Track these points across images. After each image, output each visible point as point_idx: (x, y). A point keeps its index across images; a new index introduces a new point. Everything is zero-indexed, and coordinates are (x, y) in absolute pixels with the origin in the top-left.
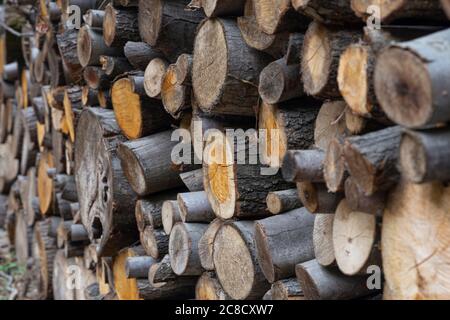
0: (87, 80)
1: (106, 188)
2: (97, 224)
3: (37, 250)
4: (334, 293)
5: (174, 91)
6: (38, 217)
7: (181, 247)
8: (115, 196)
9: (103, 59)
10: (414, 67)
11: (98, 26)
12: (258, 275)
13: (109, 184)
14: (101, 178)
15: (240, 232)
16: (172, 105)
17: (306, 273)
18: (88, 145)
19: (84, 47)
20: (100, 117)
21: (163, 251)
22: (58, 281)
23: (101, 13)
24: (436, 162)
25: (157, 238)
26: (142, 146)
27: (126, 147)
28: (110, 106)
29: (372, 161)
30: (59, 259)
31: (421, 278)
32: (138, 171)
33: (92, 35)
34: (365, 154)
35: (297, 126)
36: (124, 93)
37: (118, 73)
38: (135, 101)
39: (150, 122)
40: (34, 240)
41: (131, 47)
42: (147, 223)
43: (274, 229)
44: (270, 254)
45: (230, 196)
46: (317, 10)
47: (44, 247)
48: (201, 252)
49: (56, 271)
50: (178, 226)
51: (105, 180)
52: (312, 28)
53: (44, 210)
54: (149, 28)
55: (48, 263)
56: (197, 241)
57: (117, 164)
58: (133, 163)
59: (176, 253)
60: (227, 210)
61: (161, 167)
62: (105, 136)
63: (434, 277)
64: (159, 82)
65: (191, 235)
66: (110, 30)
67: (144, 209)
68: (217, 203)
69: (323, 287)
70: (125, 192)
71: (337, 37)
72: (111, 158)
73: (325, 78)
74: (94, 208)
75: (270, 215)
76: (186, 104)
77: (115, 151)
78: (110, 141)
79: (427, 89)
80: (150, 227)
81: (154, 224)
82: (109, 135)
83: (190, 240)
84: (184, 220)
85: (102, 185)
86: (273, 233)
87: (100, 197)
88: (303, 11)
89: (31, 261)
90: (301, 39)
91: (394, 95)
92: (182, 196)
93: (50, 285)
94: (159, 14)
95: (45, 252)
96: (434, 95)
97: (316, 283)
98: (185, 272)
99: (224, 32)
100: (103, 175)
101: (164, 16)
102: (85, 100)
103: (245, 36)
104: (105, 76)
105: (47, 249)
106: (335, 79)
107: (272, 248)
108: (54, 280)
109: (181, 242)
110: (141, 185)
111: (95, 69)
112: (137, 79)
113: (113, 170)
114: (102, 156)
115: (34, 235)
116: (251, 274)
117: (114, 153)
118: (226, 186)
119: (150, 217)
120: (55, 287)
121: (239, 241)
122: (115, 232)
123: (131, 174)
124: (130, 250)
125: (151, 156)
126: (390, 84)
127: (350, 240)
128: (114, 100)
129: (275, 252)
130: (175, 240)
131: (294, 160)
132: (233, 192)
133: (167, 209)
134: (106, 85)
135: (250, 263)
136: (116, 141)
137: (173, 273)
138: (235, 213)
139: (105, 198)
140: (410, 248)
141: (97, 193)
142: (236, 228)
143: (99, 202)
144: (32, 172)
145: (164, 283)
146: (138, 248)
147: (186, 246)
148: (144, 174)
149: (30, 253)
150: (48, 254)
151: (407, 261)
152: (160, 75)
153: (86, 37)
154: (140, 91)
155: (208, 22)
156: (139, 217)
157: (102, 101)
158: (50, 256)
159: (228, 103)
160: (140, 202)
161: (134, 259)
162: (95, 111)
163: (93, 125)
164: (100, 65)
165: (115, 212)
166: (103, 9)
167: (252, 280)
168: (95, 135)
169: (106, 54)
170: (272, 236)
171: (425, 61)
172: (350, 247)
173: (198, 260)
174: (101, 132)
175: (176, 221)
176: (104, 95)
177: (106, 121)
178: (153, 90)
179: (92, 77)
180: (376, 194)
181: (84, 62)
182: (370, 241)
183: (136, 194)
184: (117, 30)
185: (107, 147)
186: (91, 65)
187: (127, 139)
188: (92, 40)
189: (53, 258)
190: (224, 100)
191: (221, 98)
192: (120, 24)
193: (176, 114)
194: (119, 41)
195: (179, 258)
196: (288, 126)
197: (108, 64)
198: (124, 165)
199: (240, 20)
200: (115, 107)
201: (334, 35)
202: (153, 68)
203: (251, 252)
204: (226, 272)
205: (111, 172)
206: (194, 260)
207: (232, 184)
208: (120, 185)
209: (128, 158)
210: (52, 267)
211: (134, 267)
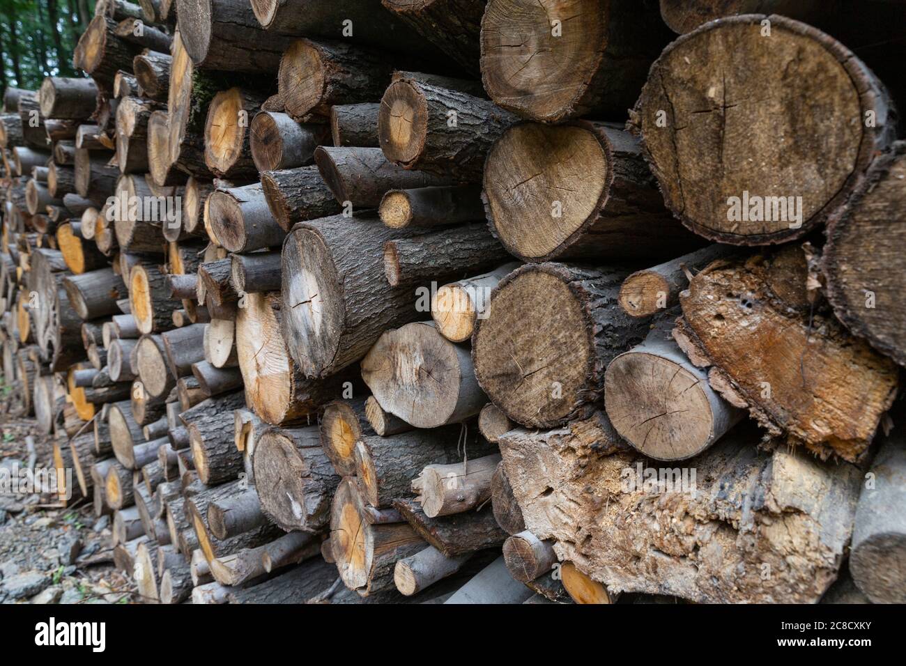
0: (36, 226)
1: (55, 315)
2: (50, 345)
3: (20, 374)
4: (220, 384)
5: (104, 234)
6: (21, 346)
7: (116, 359)
8: (62, 321)
9: (49, 208)
10: (232, 206)
11: (43, 180)
12: (169, 375)
13: (57, 311)
14: (51, 307)
15: (155, 343)
16: (104, 245)
17: (198, 371)
18: (40, 280)
19: (32, 197)
20: (48, 257)
21: (104, 363)
22: (38, 397)
23: (46, 169)
24: (253, 277)
25: (99, 353)
26: (83, 280)
27: (69, 281)
28: (58, 248)
29: (216, 279)
30: (38, 380)
31: (258, 365)
32: (81, 299)
33: (38, 188)
34: (211, 274)
35: (194, 259)
36: (67, 236)
37: (62, 219)
38: (77, 243)
39: (93, 260)
40: (17, 365)
41: (69, 198)
42: (90, 342)
43: (176, 338)
44: (172, 357)
45: (147, 315)
46: (186, 165)
47: (25, 370)
48: (131, 362)
49: (36, 389)
50: (114, 342)
51: (54, 309)
52: (190, 180)
53: (24, 339)
54: (81, 182)
55: (29, 383)
56: (129, 353)
57: (63, 295)
58: (76, 293)
59: (113, 364)
60: (146, 327)
61: (102, 296)
62: (52, 272)
63: (264, 363)
64: (93, 227)
65: (124, 349)
66: (52, 184)
67: (88, 331)
68: (140, 322)
69: (210, 379)
70: (71, 317)
71: (206, 188)
72: (58, 290)
73: (197, 219)
74: (48, 333)
75: (175, 327)
76: (114, 245)
77: (61, 285)
78: (57, 276)
79: (241, 222)
80: (93, 345)
81: (97, 342)
82: (56, 271)
83: (122, 353)
84: (118, 336)
85: (52, 313)
86: (175, 341)
87: (51, 324)
88: (176, 166)
89: (15, 383)
90: (184, 190)
91: (222, 227)
92: (117, 318)
93: (32, 402)
94: (88, 170)
95: (26, 374)
96: (246, 227)
97: (204, 376)
98: (119, 378)
99: (134, 185)
100: (53, 305)
101: (92, 172)
102: (39, 243)
103: (151, 189)
104: (52, 223)
105: (28, 371)
106: (202, 220)
107: (173, 353)
108: (35, 397)
109: (116, 355)
110: (84, 311)
111: (42, 216)
112: (75, 224)
113: (60, 300)
114: (51, 288)
115: (17, 361)
116: (164, 375)
117: (60, 287)
118: (145, 308)
119: (93, 337)
120: (36, 402)
121: (154, 351)
122: (64, 351)
123: (76, 302)
124: (80, 365)
125: (92, 288)
126: (219, 220)
127: (219, 342)
128: (61, 243)
129: (176, 356)
130: (112, 353)
131: (171, 281)
132: (150, 312)
133: (106, 329)
134: (53, 230)
135: (163, 367)
136: (63, 275)
137: (111, 381)
138: (153, 328)
139: (55, 324)
140: (251, 343)
141: (49, 319)
142: (153, 340)
143: (51, 328)
144: (14, 308)
145: (106, 389)
146: (86, 363)
147: (119, 358)
148: (85, 301)
149: (15, 377)
150: (28, 376)
151: (251, 353)
152: (94, 221)
153: (33, 190)
154: (78, 233)
155: (124, 178)
156: (84, 337)
157: (52, 244)
158: (31, 377)
159: (141, 242)
160: (85, 326)
161: (81, 372)
162: (45, 252)
163: (43, 263)
164: (47, 213)
165: (63, 335)
166: (47, 166)
167: (165, 379)
168: (44, 272)
169: (52, 204)
170: (174, 344)
171: (239, 201)
172: (219, 347)
173: (129, 369)
174: (48, 269)
175: (112, 338)
176: (52, 238)
177: (54, 260)
178: (88, 233)
179: (40, 223)
180: (224, 304)
181: (32, 211)
182: (232, 340)
183: (81, 319)
184: (58, 184)
185: (53, 280)
186: (38, 213)
187: (72, 274)
188: (38, 192)
189: (33, 379)
190: (137, 239)
191: (134, 238)
192: (61, 179)
193: (107, 252)
194: (60, 193)
195: (114, 368)
196: (186, 259)
197: (53, 212)
198: (69, 295)
199: (147, 176)
200: (62, 248)
201: (204, 186)
202: (88, 216)
203: (163, 358)
204: (147, 375)
205: (58, 302)
206: (125, 369)
207: (149, 306)
208: (66, 312)
209: (72, 290)
210: (33, 387)
211: (81, 378)
